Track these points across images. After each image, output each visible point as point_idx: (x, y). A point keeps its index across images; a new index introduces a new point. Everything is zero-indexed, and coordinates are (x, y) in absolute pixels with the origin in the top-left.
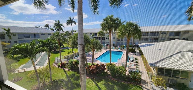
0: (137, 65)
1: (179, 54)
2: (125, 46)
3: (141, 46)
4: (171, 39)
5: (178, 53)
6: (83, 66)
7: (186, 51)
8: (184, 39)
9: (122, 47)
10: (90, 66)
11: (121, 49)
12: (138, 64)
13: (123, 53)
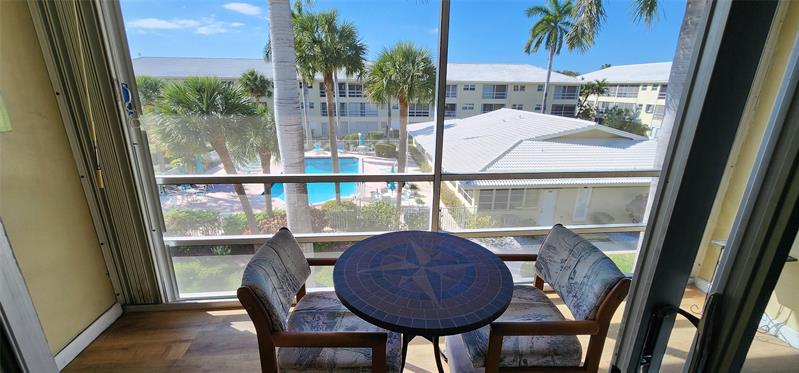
0: (416, 194)
1: (520, 146)
2: (360, 134)
3: (417, 133)
4: (487, 108)
5: (517, 145)
6: (303, 208)
7: (530, 140)
8: (514, 107)
9: (349, 141)
10: (266, 223)
11: (349, 149)
12: (419, 193)
13: (360, 162)
